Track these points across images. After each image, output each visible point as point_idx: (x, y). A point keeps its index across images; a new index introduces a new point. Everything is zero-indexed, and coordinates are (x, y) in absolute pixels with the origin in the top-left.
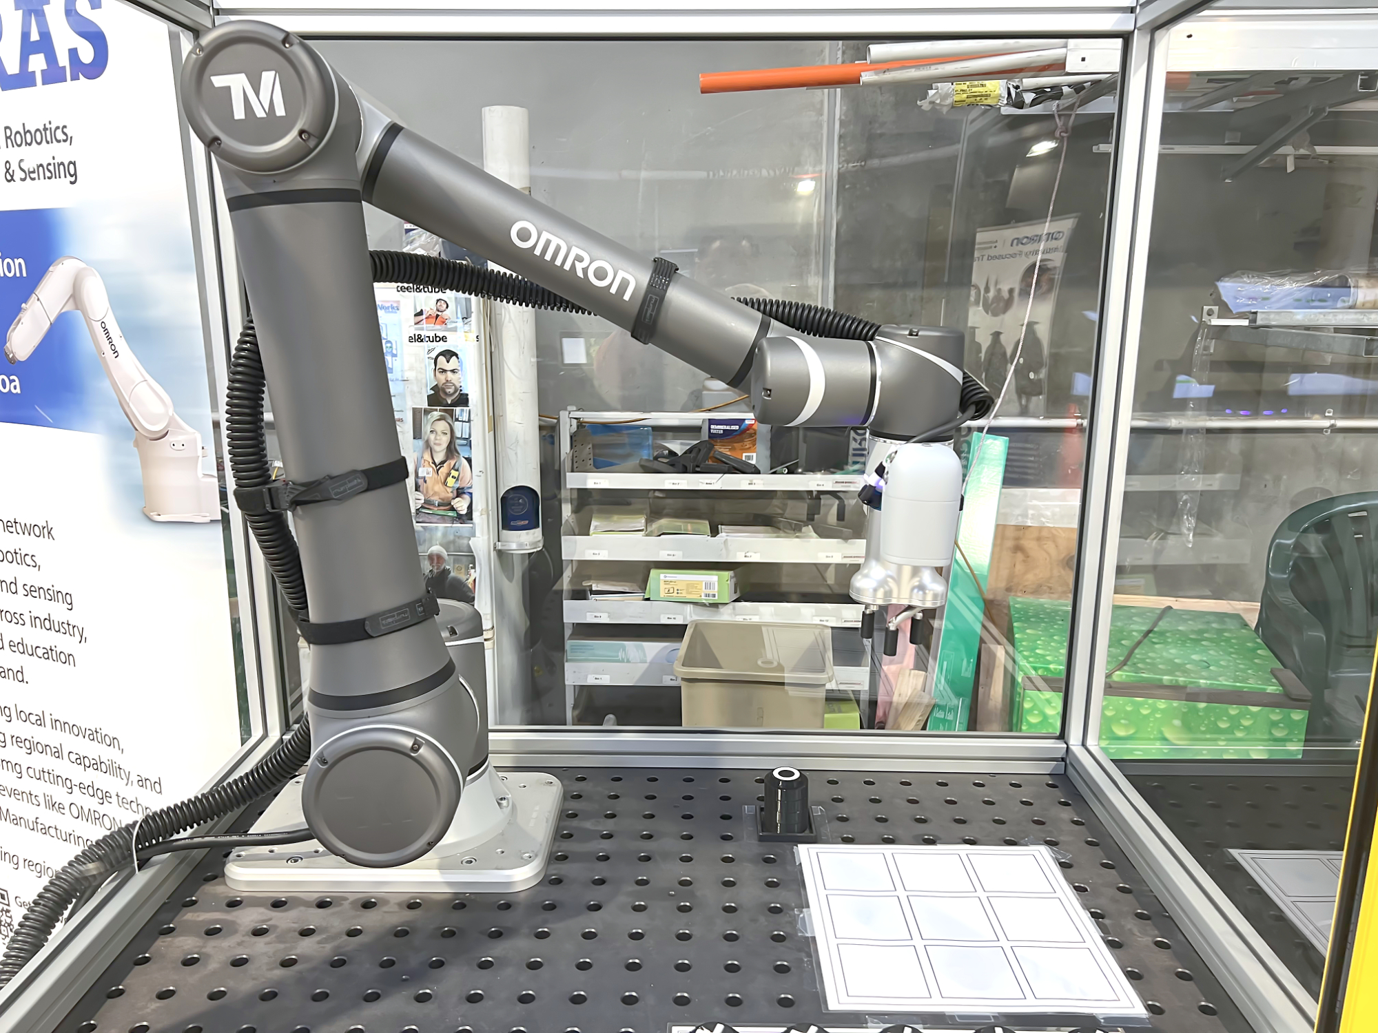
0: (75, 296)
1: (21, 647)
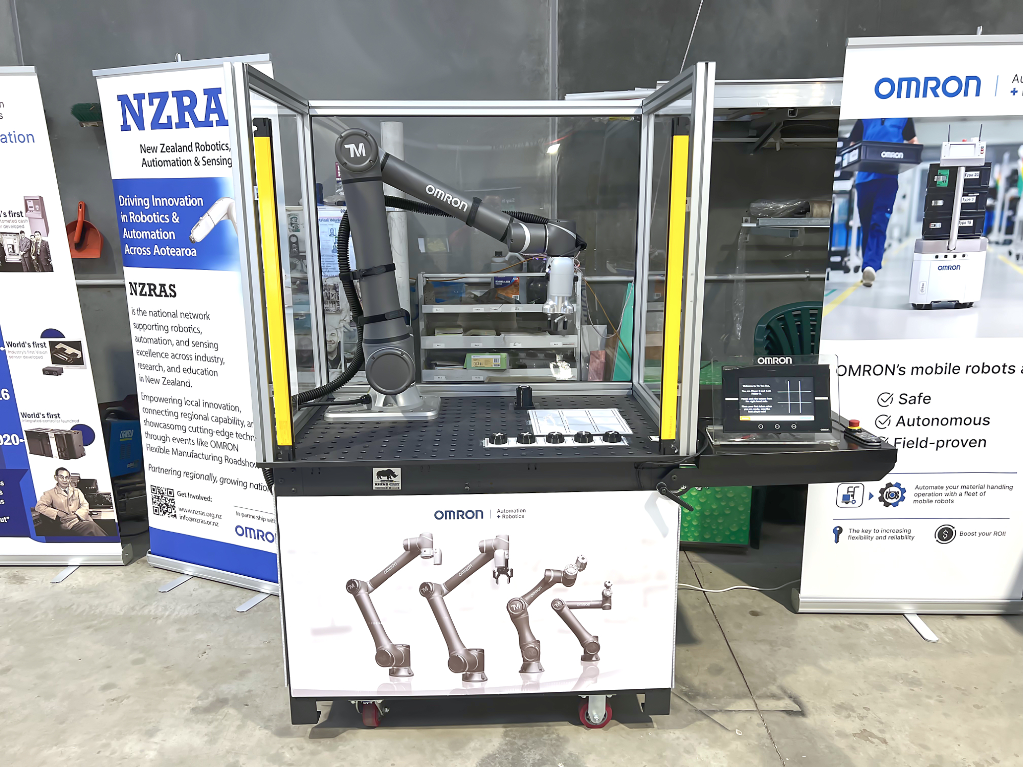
0: (228, 214)
1: (189, 370)
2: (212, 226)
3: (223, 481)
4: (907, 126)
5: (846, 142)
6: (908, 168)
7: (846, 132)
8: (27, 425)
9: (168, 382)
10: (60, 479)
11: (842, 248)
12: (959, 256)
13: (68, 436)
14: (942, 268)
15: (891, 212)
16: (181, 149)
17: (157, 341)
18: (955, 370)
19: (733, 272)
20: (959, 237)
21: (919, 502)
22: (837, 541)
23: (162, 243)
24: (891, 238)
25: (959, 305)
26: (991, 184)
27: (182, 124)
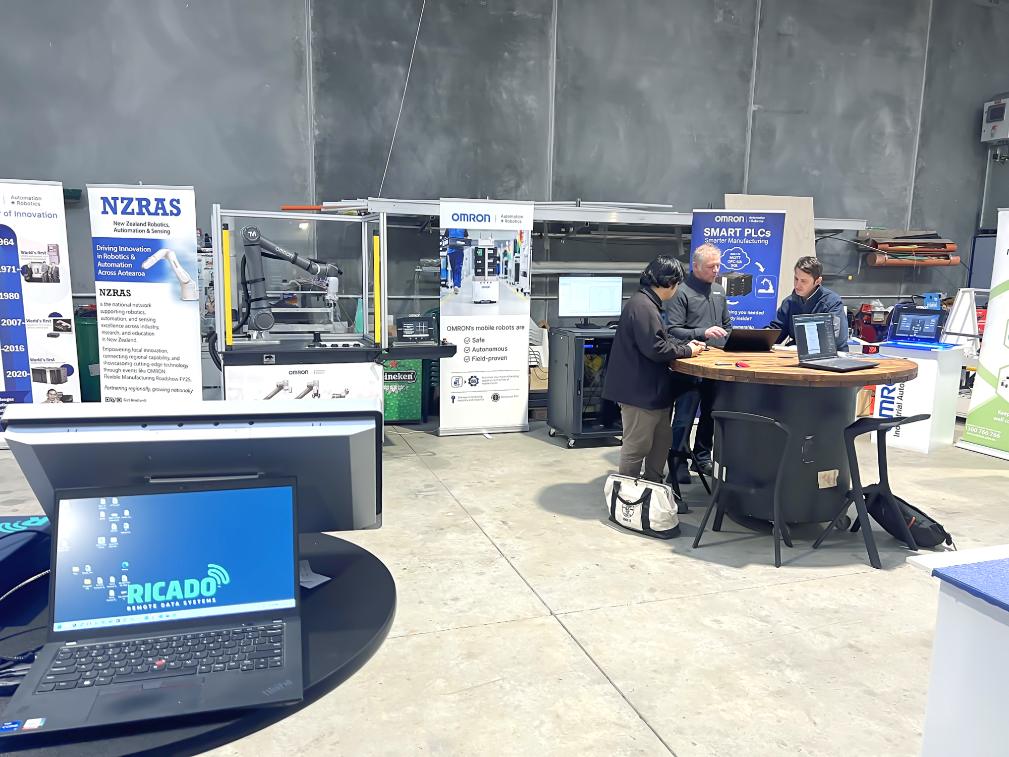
0: (166, 256)
1: (137, 333)
2: (156, 262)
3: (154, 390)
4: (465, 232)
5: (443, 237)
6: (467, 248)
7: (443, 233)
8: (33, 366)
9: (121, 340)
10: (50, 396)
11: (446, 279)
12: (489, 282)
13: (59, 371)
14: (483, 287)
15: (462, 265)
16: (139, 225)
17: (116, 319)
18: (492, 328)
19: (413, 295)
20: (488, 275)
21: (484, 384)
22: (453, 402)
23: (123, 270)
24: (463, 275)
25: (491, 302)
26: (498, 255)
27: (140, 213)
